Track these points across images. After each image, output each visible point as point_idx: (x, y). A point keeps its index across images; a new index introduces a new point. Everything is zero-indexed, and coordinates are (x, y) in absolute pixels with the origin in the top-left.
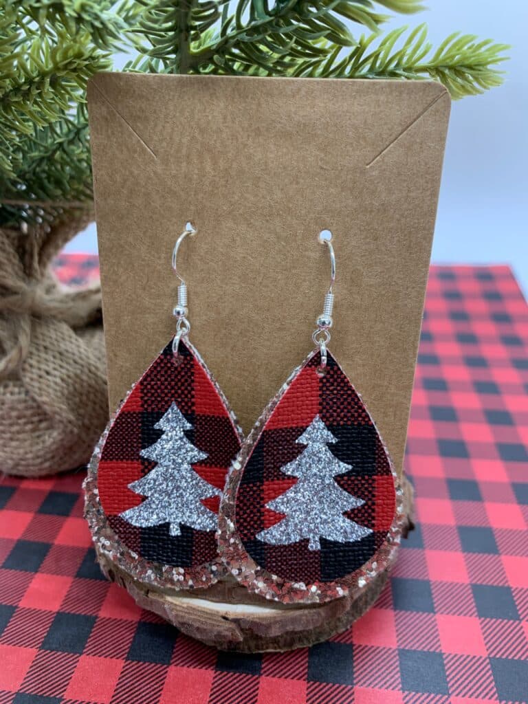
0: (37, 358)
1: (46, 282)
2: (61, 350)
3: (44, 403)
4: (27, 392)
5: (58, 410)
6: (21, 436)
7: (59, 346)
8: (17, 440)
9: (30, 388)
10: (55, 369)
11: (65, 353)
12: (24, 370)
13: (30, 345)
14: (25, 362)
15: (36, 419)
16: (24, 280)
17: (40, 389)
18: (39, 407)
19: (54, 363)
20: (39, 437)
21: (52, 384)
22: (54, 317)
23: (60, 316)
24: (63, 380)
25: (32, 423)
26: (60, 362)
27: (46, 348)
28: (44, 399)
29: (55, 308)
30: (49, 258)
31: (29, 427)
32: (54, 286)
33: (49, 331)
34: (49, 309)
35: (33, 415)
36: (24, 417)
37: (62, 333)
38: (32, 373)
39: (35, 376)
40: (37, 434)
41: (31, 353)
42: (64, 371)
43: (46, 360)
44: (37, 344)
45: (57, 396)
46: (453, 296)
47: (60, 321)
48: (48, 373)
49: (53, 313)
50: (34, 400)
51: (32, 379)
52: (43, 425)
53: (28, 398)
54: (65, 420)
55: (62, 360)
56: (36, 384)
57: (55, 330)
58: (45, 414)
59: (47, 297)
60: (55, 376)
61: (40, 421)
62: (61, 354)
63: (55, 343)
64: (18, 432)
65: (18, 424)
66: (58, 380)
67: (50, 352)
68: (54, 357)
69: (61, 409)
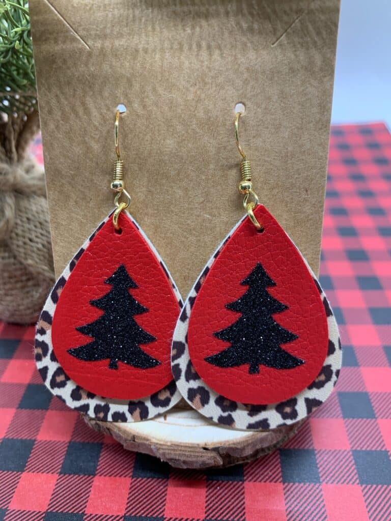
0: (22, 228)
1: (26, 163)
2: (42, 220)
3: (29, 265)
4: (15, 257)
5: (41, 271)
6: (14, 292)
7: (39, 217)
8: (11, 295)
9: (16, 253)
10: (37, 237)
11: (45, 223)
12: (11, 238)
13: (16, 218)
14: (12, 232)
15: (24, 278)
16: (7, 162)
17: (25, 254)
18: (25, 269)
19: (36, 232)
20: (28, 292)
21: (35, 249)
22: (34, 193)
23: (39, 192)
24: (43, 246)
25: (22, 281)
26: (40, 231)
27: (28, 219)
28: (30, 262)
29: (34, 185)
30: (26, 142)
31: (19, 285)
32: (33, 167)
33: (30, 205)
34: (29, 187)
35: (22, 275)
36: (15, 276)
37: (41, 206)
38: (18, 241)
39: (21, 243)
40: (27, 289)
41: (16, 224)
42: (45, 238)
43: (29, 229)
44: (21, 216)
45: (40, 260)
46: (344, 147)
47: (39, 196)
48: (31, 240)
49: (34, 189)
50: (21, 263)
51: (18, 246)
52: (30, 283)
53: (16, 262)
54: (48, 279)
55: (42, 229)
56: (22, 250)
57: (36, 204)
58: (31, 274)
59: (27, 177)
60: (37, 243)
61: (28, 280)
62: (41, 223)
63: (36, 215)
64: (11, 289)
65: (10, 283)
66: (40, 246)
67: (32, 223)
68: (35, 226)
69: (44, 270)
